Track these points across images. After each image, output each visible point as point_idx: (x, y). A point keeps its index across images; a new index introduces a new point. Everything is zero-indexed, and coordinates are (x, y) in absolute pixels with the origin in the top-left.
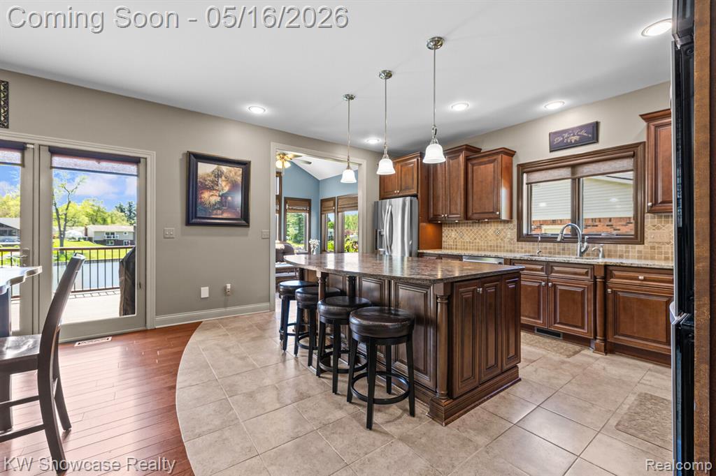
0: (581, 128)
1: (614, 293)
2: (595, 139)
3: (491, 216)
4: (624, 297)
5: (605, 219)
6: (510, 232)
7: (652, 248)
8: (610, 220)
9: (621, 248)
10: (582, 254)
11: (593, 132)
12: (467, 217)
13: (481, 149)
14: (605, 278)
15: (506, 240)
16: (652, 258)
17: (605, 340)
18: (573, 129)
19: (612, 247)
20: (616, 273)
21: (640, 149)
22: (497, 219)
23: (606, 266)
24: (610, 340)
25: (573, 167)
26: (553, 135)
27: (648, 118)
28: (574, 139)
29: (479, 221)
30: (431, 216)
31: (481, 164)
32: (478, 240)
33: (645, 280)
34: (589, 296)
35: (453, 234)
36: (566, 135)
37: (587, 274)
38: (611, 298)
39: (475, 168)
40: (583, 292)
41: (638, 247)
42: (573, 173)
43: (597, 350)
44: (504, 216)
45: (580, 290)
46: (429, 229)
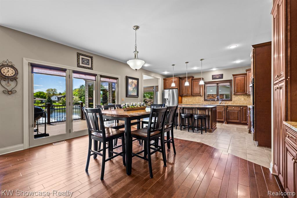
0: (219, 75)
1: (228, 111)
2: (222, 78)
3: (199, 95)
4: (230, 112)
5: (212, 95)
6: (202, 99)
7: (234, 102)
8: (213, 95)
9: (228, 102)
10: (220, 103)
11: (221, 76)
12: (192, 95)
13: (194, 77)
14: (227, 108)
15: (201, 101)
16: (234, 104)
17: (227, 121)
18: (218, 75)
19: (226, 102)
20: (229, 107)
21: (231, 81)
22: (200, 96)
23: (227, 106)
24: (228, 121)
25: (217, 84)
26: (213, 76)
27: (233, 75)
28: (218, 77)
29: (194, 96)
30: (181, 94)
31: (196, 81)
32: (193, 101)
33: (234, 108)
34: (224, 112)
35: (186, 99)
36: (216, 76)
37: (223, 107)
38: (228, 112)
39: (194, 82)
40: (222, 112)
41: (231, 102)
42: (217, 85)
43: (225, 123)
44: (202, 95)
45: (222, 111)
46: (180, 98)
